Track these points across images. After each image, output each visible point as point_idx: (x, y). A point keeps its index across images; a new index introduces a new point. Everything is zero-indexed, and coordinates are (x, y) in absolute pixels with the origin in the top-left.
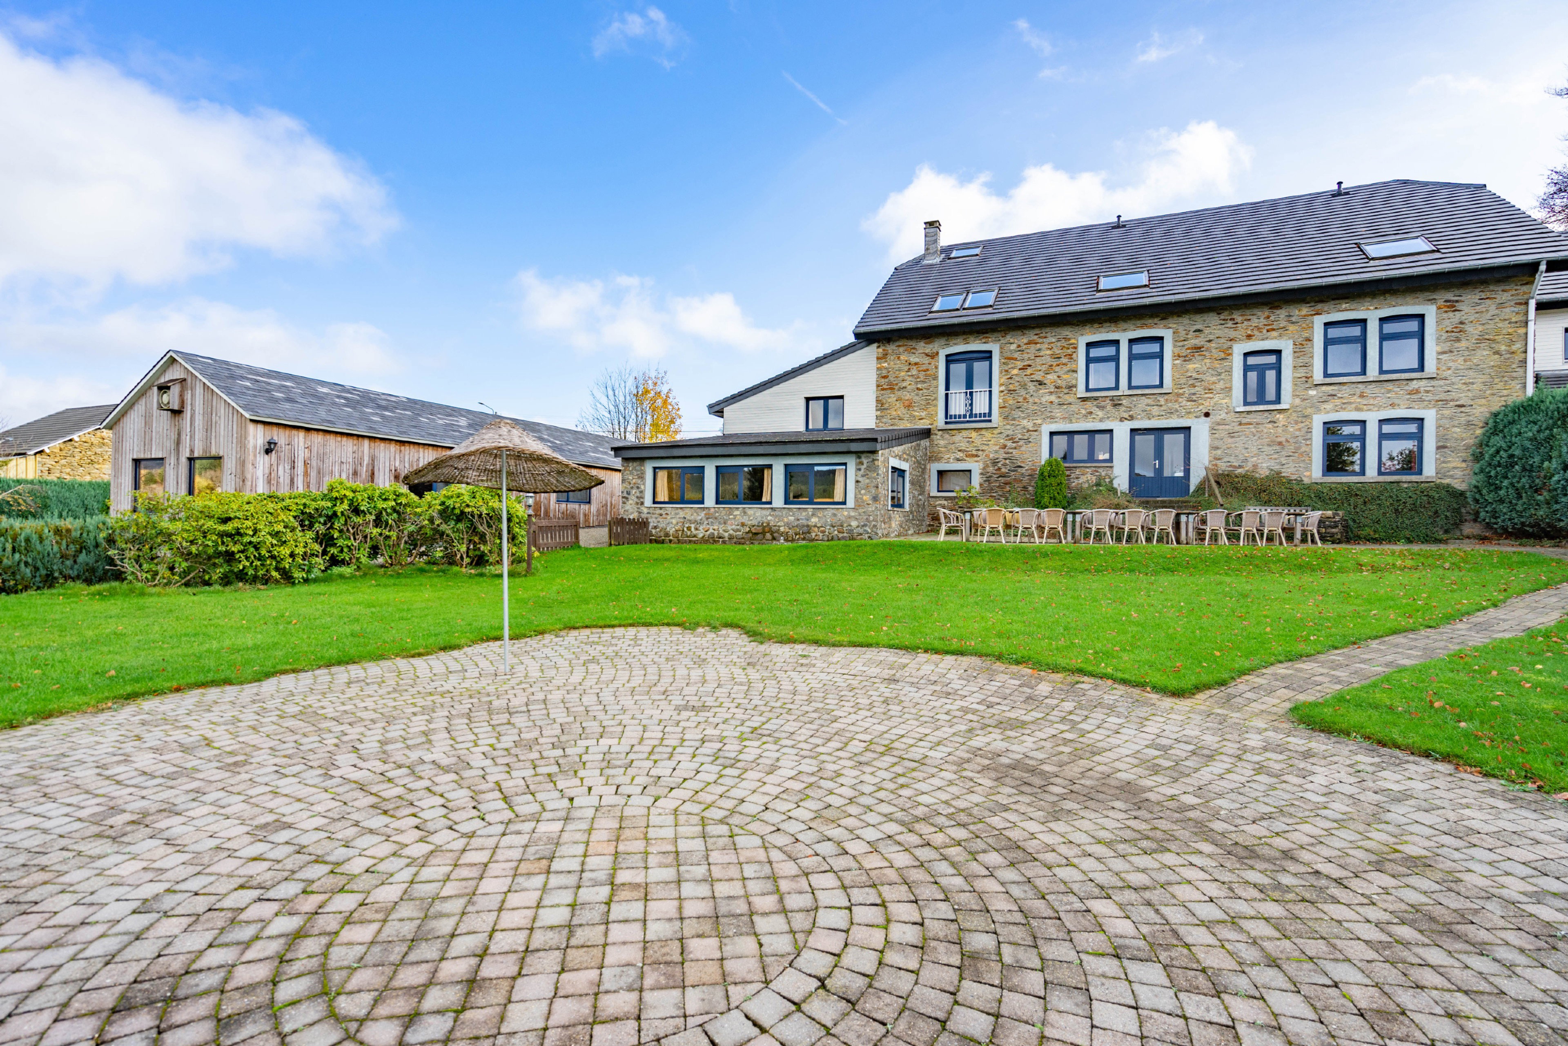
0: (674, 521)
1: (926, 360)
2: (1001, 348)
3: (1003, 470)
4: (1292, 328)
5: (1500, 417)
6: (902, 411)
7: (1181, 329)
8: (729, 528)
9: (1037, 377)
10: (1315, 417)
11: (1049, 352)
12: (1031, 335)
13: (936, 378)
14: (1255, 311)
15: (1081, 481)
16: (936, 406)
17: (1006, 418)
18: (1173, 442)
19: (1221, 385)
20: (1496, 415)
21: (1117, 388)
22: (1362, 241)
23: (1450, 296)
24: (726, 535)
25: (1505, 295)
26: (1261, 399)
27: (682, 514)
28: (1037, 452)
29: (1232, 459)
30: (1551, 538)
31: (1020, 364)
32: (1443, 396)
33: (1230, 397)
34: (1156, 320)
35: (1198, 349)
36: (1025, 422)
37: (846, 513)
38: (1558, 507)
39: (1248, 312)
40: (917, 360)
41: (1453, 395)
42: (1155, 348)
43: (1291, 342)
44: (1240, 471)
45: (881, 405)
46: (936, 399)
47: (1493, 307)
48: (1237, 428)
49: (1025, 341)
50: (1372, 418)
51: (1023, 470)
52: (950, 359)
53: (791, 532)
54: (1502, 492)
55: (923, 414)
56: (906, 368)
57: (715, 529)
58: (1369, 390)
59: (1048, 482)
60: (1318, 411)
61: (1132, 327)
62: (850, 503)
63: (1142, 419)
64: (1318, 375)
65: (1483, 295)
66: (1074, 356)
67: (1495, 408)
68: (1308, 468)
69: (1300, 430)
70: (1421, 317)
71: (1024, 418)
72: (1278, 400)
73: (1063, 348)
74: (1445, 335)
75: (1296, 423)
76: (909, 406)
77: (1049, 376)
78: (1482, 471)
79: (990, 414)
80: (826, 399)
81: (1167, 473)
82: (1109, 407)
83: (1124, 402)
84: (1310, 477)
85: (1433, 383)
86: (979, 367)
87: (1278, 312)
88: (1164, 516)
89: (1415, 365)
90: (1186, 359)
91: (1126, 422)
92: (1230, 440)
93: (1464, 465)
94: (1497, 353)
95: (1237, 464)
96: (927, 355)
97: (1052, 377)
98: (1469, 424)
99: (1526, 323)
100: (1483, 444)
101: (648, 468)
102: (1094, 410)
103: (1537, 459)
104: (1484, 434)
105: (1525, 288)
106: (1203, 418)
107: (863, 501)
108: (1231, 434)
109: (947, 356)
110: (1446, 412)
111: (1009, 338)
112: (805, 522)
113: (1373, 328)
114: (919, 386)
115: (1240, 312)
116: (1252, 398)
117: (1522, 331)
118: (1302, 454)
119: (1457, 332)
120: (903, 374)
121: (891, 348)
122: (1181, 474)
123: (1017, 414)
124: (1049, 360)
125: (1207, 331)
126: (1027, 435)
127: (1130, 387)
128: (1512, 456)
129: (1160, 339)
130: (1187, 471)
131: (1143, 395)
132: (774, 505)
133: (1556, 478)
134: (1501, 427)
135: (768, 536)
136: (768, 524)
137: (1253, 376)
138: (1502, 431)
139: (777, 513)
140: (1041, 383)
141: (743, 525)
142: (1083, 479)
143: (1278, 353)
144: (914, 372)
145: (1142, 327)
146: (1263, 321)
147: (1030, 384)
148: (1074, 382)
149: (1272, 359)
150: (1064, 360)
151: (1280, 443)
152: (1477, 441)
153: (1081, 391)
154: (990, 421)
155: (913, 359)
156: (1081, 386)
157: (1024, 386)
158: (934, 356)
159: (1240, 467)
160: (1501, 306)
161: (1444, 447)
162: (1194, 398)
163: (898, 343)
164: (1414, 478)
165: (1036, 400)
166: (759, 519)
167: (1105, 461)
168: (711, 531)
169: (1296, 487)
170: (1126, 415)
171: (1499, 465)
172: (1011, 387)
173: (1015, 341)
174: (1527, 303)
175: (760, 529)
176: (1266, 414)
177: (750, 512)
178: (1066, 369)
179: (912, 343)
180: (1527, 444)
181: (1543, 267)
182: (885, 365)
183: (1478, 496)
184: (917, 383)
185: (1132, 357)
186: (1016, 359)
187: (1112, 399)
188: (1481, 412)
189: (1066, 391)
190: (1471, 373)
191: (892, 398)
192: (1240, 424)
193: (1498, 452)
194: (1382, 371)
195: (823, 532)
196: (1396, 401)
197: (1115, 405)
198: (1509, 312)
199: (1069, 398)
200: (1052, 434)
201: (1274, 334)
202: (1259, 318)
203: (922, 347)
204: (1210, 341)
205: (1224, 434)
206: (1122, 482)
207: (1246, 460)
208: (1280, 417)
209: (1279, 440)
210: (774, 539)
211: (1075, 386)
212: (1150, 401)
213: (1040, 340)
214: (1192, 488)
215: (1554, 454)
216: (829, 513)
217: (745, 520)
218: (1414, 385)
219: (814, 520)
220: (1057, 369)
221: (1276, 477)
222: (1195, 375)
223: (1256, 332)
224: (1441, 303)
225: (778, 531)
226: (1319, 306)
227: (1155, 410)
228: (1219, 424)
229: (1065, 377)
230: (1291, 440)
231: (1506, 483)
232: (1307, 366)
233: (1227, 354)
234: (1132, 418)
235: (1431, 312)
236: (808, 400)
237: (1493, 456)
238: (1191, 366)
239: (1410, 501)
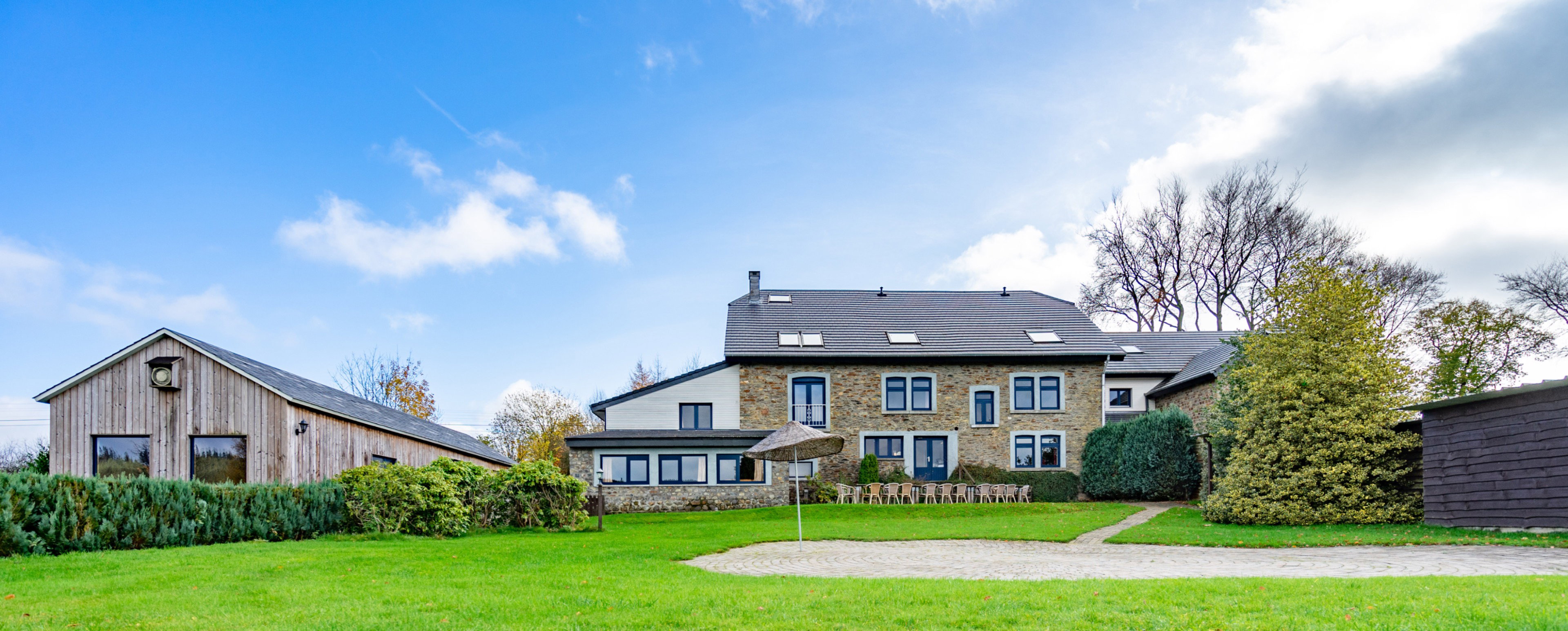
0: (622, 498)
1: (778, 381)
2: (831, 376)
3: (834, 462)
4: (999, 379)
5: (1093, 436)
6: (760, 417)
7: (941, 374)
8: (672, 502)
9: (857, 398)
10: (1011, 432)
11: (862, 382)
12: (851, 370)
13: (785, 394)
14: (980, 367)
15: (885, 470)
16: (786, 415)
17: (836, 426)
18: (938, 445)
19: (963, 411)
20: (1091, 435)
21: (905, 409)
22: (1027, 330)
23: (1070, 368)
24: (670, 507)
25: (1092, 370)
26: (984, 421)
27: (629, 492)
28: (857, 450)
29: (970, 456)
30: (1118, 499)
31: (844, 389)
32: (1068, 423)
33: (968, 418)
34: (927, 367)
35: (950, 387)
36: (848, 429)
37: (765, 489)
38: (1121, 482)
39: (976, 367)
40: (771, 380)
41: (1072, 423)
42: (926, 384)
43: (998, 387)
44: (974, 464)
45: (744, 412)
46: (786, 410)
47: (1088, 377)
48: (972, 438)
49: (847, 372)
50: (1038, 434)
51: (848, 462)
52: (796, 381)
53: (723, 504)
54: (1097, 476)
55: (777, 420)
56: (763, 386)
57: (658, 502)
58: (1036, 418)
59: (869, 470)
60: (1012, 429)
61: (913, 370)
62: (769, 481)
63: (920, 430)
64: (1012, 409)
65: (1084, 369)
66: (879, 386)
67: (1090, 431)
68: (1008, 463)
69: (1004, 440)
70: (1057, 379)
71: (848, 426)
72: (992, 422)
73: (872, 380)
74: (1069, 390)
75: (1002, 435)
76: (766, 414)
77: (863, 398)
78: (1087, 465)
79: (824, 423)
80: (696, 405)
81: (934, 465)
82: (901, 421)
83: (910, 418)
84: (1009, 468)
85: (1064, 416)
86: (816, 389)
87: (992, 368)
88: (962, 488)
89: (1056, 406)
90: (944, 393)
91: (911, 431)
92: (969, 445)
93: (1078, 462)
94: (1090, 401)
95: (972, 460)
96: (779, 377)
97: (865, 399)
98: (1079, 439)
99: (1101, 386)
100: (1086, 450)
101: (596, 455)
102: (892, 423)
103: (1112, 458)
104: (1087, 445)
105: (1100, 368)
106: (954, 431)
107: (778, 481)
108: (969, 442)
109: (793, 379)
110: (1070, 432)
111: (836, 370)
112: (734, 496)
113: (1037, 382)
114: (773, 399)
115: (972, 367)
116: (980, 420)
117: (1099, 390)
118: (1005, 454)
119: (1073, 388)
120: (761, 390)
121: (751, 370)
122: (942, 466)
123: (843, 423)
124: (863, 388)
125: (955, 376)
126: (850, 438)
127: (913, 409)
128: (1100, 457)
129: (929, 379)
130: (946, 463)
131: (920, 414)
132: (709, 484)
133: (1121, 468)
134: (1094, 441)
135: (705, 507)
136: (705, 498)
137: (979, 406)
138: (1095, 444)
139: (712, 490)
140: (858, 403)
141: (684, 499)
142: (886, 469)
143: (992, 393)
144: (769, 389)
145: (919, 371)
146: (984, 373)
147: (851, 403)
148: (879, 403)
149: (989, 396)
150: (873, 388)
151: (994, 448)
152: (1084, 449)
153: (884, 411)
154: (824, 427)
155: (768, 379)
156: (884, 407)
157: (847, 404)
158: (784, 378)
159: (975, 461)
160: (1091, 376)
161: (1069, 452)
162: (949, 417)
163: (756, 367)
164: (1057, 469)
165: (856, 414)
166: (697, 495)
167: (898, 457)
168: (656, 504)
169: (1004, 474)
170: (911, 427)
171: (1095, 462)
172: (839, 404)
173: (841, 373)
174: (1101, 376)
175: (698, 502)
176: (987, 430)
177: (690, 490)
178: (874, 394)
179: (768, 368)
180: (1108, 451)
181: (1108, 358)
182: (747, 382)
183: (1086, 479)
184: (771, 397)
185: (914, 389)
186: (841, 385)
187: (903, 416)
188: (1084, 433)
189: (874, 409)
190: (1080, 411)
191: (753, 408)
192: (974, 435)
193: (1094, 455)
194: (1042, 408)
195: (748, 503)
196: (1048, 425)
197: (905, 420)
198: (1094, 380)
199: (877, 414)
200: (866, 438)
201: (990, 381)
202: (982, 372)
203: (775, 371)
204: (957, 383)
205: (965, 441)
206: (909, 471)
207: (977, 458)
208: (994, 431)
209: (994, 445)
210: (710, 509)
211: (880, 406)
212: (925, 419)
213: (857, 373)
214: (949, 474)
215: (1119, 456)
216: (752, 490)
217: (686, 495)
218: (1056, 416)
219: (741, 495)
220: (868, 394)
221: (992, 468)
222: (949, 403)
223: (981, 380)
224: (1066, 371)
225: (713, 503)
226: (1012, 367)
227: (928, 424)
228: (963, 435)
229: (873, 399)
230: (1000, 446)
231: (1099, 471)
232: (1007, 402)
233: (966, 391)
234: (914, 429)
235: (1062, 375)
236: (681, 405)
237: (1092, 457)
238: (947, 398)
239: (1056, 481)
